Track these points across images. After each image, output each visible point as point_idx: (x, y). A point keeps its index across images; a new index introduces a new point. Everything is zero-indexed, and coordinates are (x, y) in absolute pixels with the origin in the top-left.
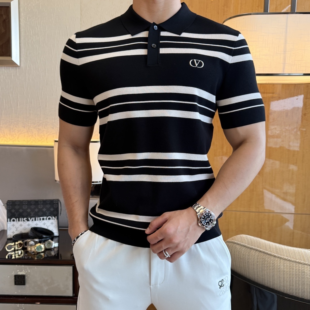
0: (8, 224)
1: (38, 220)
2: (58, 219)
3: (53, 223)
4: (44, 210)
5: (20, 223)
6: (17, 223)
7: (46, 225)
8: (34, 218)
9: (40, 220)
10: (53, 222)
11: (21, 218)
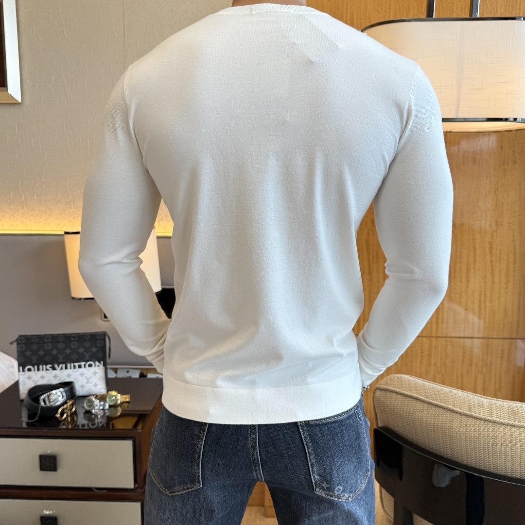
0: (20, 376)
1: (71, 368)
2: (105, 365)
3: (97, 373)
4: (81, 350)
5: (41, 373)
6: (36, 374)
7: (84, 376)
8: (64, 365)
9: (75, 367)
10: (97, 371)
11: (42, 365)
